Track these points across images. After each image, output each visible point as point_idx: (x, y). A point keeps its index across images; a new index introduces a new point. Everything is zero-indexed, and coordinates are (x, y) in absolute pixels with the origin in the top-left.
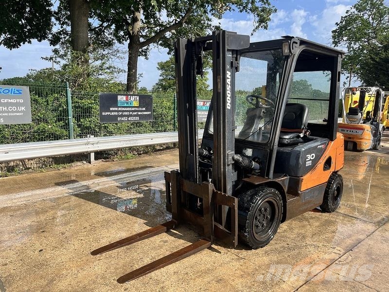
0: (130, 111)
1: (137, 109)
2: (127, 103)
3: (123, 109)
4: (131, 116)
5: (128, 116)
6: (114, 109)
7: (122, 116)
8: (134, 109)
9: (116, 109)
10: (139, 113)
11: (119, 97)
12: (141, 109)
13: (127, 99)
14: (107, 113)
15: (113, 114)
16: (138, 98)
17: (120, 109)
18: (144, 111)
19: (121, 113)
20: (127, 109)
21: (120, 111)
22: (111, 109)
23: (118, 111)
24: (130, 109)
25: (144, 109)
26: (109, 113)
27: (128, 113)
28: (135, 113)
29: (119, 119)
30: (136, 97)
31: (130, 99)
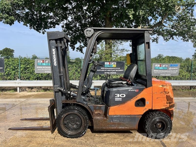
0: (111, 69)
1: (115, 68)
2: (110, 66)
3: (108, 68)
4: (112, 71)
5: (110, 72)
6: (103, 68)
7: (107, 71)
8: (113, 68)
9: (104, 68)
10: (116, 70)
11: (106, 63)
12: (117, 68)
13: (110, 64)
14: (99, 70)
15: (102, 70)
16: (116, 63)
17: (106, 68)
18: (119, 69)
19: (106, 70)
20: (110, 68)
21: (106, 69)
22: (101, 68)
23: (105, 69)
25: (119, 68)
26: (100, 70)
27: (110, 70)
28: (114, 70)
29: (105, 73)
30: (114, 63)
31: (111, 64)
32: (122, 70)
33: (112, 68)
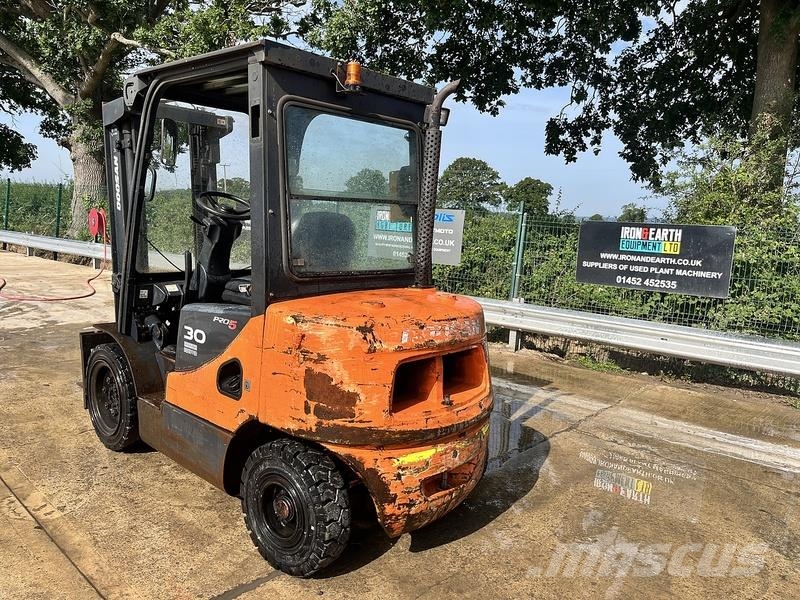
0: (650, 265)
1: (673, 261)
2: (644, 245)
3: (633, 258)
4: (653, 276)
5: (644, 276)
6: (609, 256)
7: (628, 273)
8: (663, 260)
9: (615, 256)
10: (679, 272)
11: (625, 232)
12: (685, 262)
13: (646, 236)
14: (592, 264)
15: (605, 266)
16: (679, 234)
17: (623, 257)
18: (697, 268)
19: (625, 267)
20: (644, 259)
21: (624, 262)
22: (603, 256)
23: (619, 262)
24: (652, 260)
25: (698, 263)
26: (596, 264)
27: (645, 269)
28: (667, 271)
29: (619, 279)
30: (672, 231)
31: (654, 236)
32: (714, 275)
33: (658, 260)
